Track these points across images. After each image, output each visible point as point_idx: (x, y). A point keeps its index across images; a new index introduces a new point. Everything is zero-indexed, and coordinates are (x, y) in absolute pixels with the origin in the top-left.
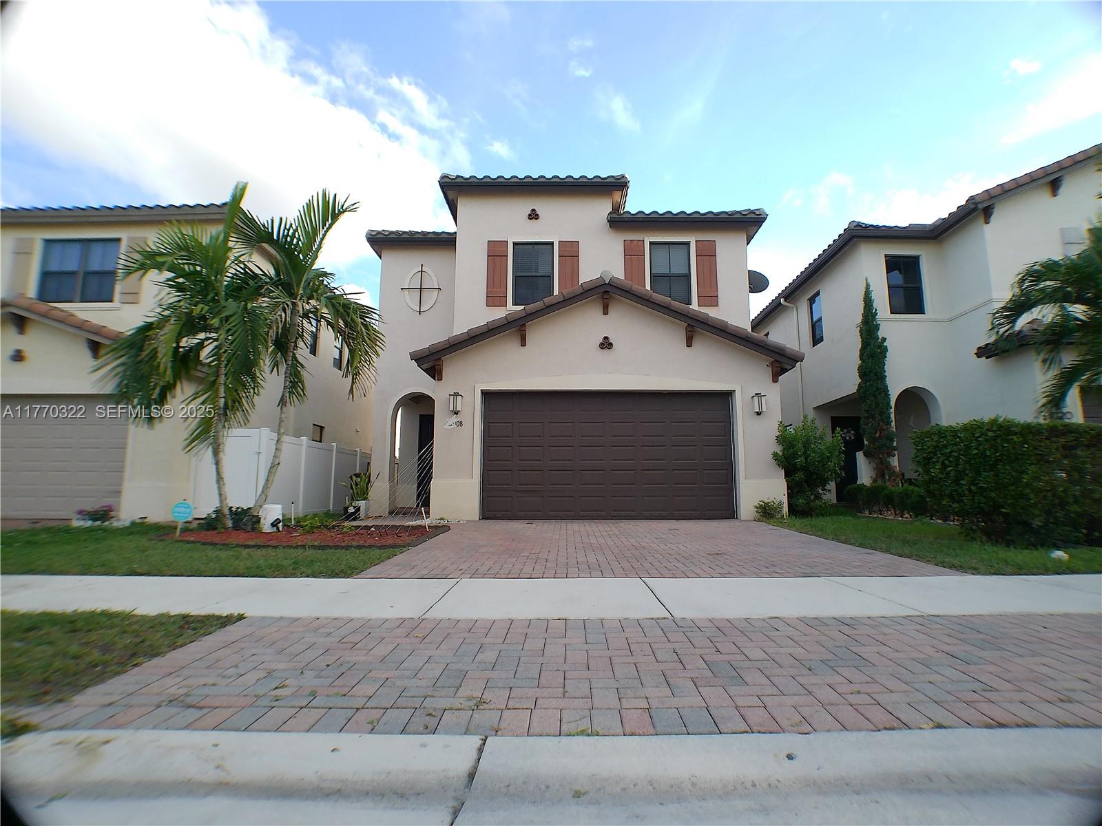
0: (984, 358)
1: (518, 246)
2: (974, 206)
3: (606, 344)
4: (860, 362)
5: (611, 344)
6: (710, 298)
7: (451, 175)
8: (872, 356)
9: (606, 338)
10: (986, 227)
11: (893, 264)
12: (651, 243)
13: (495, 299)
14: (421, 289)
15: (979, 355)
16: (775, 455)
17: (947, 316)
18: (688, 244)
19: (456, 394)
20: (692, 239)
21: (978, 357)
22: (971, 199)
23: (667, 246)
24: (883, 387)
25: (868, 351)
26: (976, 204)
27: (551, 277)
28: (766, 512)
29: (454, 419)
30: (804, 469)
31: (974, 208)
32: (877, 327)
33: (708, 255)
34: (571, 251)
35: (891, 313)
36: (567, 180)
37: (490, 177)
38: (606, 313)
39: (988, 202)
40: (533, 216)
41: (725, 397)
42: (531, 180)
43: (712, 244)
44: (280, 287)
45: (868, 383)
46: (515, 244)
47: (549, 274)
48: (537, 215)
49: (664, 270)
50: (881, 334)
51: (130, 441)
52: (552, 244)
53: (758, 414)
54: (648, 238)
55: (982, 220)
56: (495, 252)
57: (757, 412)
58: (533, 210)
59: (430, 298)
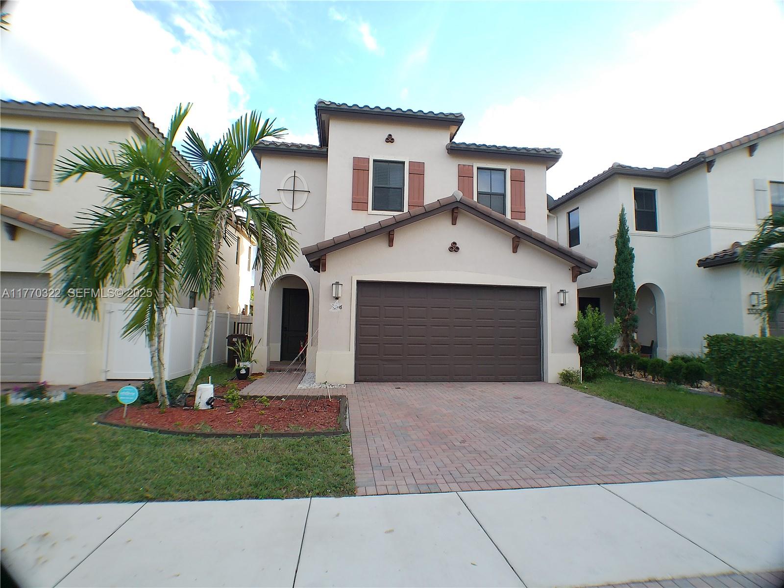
0: (702, 268)
1: (376, 163)
2: (703, 160)
3: (454, 248)
4: (616, 264)
5: (458, 248)
6: (520, 213)
7: (326, 101)
8: (625, 261)
9: (454, 243)
10: (708, 174)
11: (640, 195)
12: (478, 168)
13: (358, 204)
14: (294, 191)
15: (699, 265)
16: (574, 336)
17: (671, 234)
18: (504, 171)
19: (337, 283)
20: (508, 167)
21: (699, 267)
22: (702, 154)
23: (489, 171)
24: (632, 283)
25: (622, 256)
26: (705, 158)
27: (402, 189)
28: (567, 378)
29: (337, 303)
30: (595, 347)
31: (703, 161)
32: (628, 240)
33: (519, 180)
34: (418, 170)
35: (636, 230)
36: (418, 114)
37: (358, 106)
38: (454, 223)
39: (712, 157)
40: (390, 139)
41: (537, 292)
42: (390, 111)
43: (522, 172)
44: (211, 196)
45: (621, 280)
46: (375, 161)
47: (401, 186)
48: (393, 139)
49: (486, 189)
50: (631, 245)
51: (50, 315)
52: (403, 163)
53: (562, 305)
54: (476, 164)
55: (705, 169)
56: (359, 166)
57: (561, 304)
58: (390, 135)
59: (301, 199)
